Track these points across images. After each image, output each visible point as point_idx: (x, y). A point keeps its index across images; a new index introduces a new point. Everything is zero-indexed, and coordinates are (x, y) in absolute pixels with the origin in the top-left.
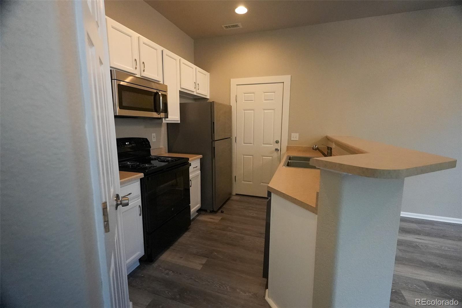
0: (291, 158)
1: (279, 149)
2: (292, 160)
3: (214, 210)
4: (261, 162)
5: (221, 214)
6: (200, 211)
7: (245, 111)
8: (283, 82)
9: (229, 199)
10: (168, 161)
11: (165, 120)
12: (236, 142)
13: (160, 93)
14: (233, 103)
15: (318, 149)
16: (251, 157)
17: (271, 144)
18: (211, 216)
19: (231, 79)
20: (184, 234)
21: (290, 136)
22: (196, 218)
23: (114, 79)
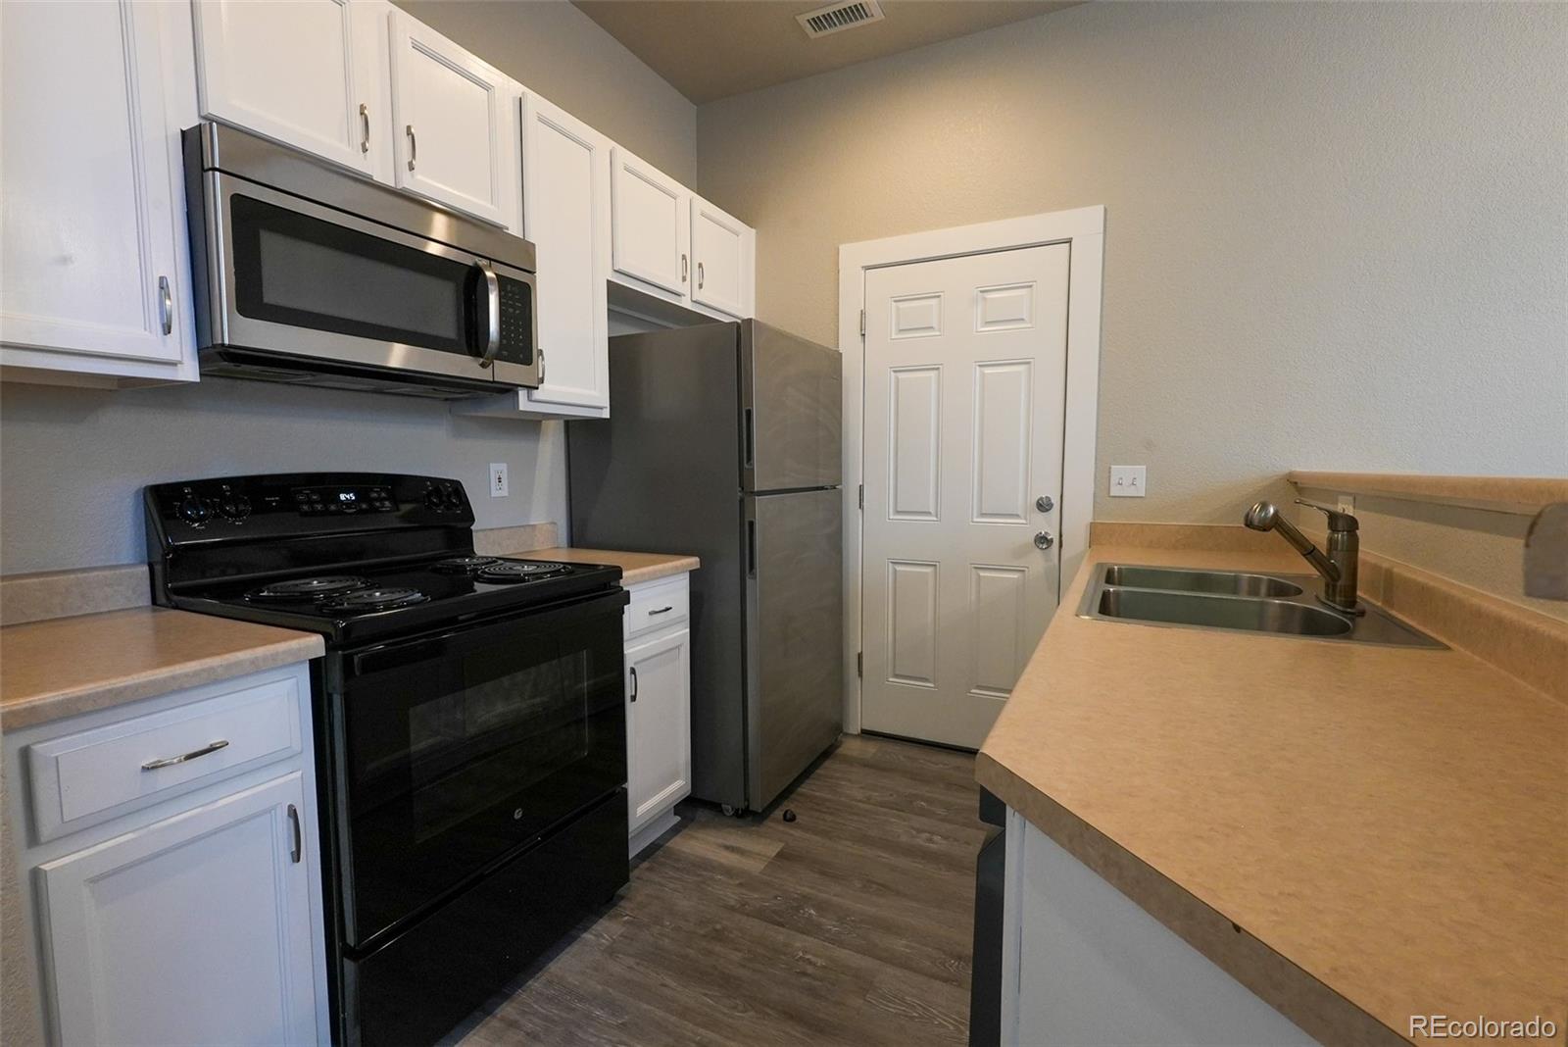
0: (1116, 574)
1: (1054, 535)
2: (1120, 584)
3: (751, 808)
4: (973, 597)
5: (781, 828)
6: (692, 808)
7: (901, 376)
8: (1066, 236)
9: (827, 753)
10: (518, 579)
11: (530, 399)
12: (861, 506)
13: (489, 274)
14: (848, 346)
15: (1276, 524)
16: (927, 573)
17: (1017, 516)
18: (736, 838)
19: (843, 248)
20: (586, 929)
21: (1102, 478)
22: (668, 844)
23: (210, 166)
